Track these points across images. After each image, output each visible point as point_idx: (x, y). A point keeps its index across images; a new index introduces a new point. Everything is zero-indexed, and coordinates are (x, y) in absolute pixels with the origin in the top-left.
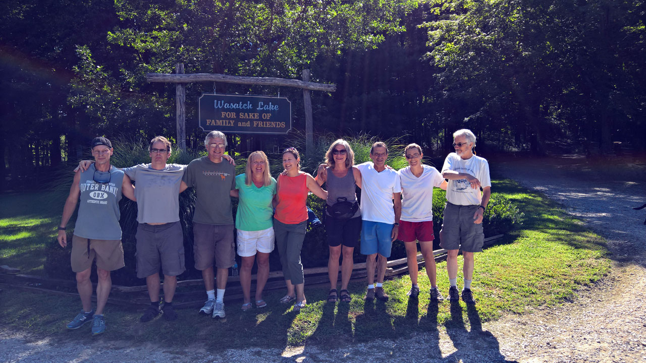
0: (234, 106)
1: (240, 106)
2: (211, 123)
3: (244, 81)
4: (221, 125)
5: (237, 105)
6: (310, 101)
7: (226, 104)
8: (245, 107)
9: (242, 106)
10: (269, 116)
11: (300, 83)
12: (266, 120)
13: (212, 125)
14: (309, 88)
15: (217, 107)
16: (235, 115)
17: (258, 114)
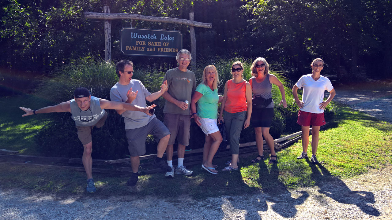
0: (145, 37)
4: (136, 50)
7: (139, 36)
9: (150, 37)
11: (188, 22)
12: (166, 47)
13: (129, 50)
14: (194, 25)
15: (133, 38)
16: (145, 43)
17: (160, 43)
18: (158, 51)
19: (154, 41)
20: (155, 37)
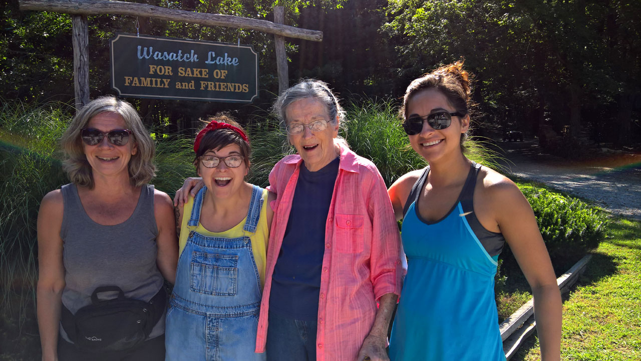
0: (171, 57)
1: (179, 58)
2: (132, 82)
3: (185, 17)
4: (149, 85)
5: (175, 55)
7: (156, 53)
8: (187, 58)
9: (182, 57)
11: (271, 26)
12: (220, 80)
13: (133, 85)
14: (283, 34)
15: (141, 58)
16: (172, 71)
17: (207, 70)
18: (202, 88)
19: (192, 65)
20: (194, 58)
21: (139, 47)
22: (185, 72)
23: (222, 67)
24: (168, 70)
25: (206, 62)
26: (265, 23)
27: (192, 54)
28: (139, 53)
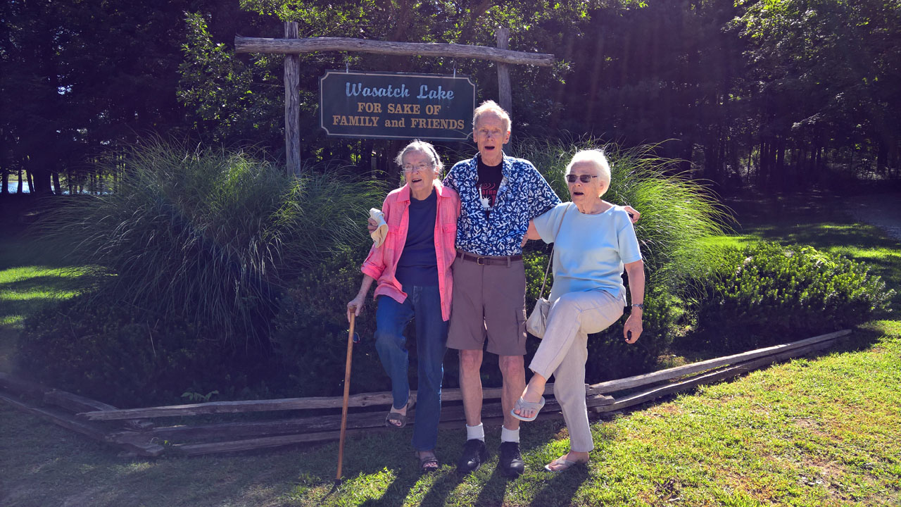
0: (379, 93)
1: (389, 93)
2: (340, 121)
3: (394, 49)
4: (357, 124)
5: (384, 90)
6: (508, 84)
7: (365, 90)
8: (398, 94)
9: (392, 93)
10: (436, 109)
11: (491, 52)
12: (432, 116)
13: (341, 124)
14: (506, 60)
15: (350, 95)
16: (381, 108)
17: (419, 106)
18: (413, 126)
19: (402, 101)
20: (405, 93)
21: (348, 84)
22: (395, 108)
23: (435, 102)
24: (377, 108)
25: (418, 97)
26: (483, 50)
27: (403, 89)
28: (348, 90)
